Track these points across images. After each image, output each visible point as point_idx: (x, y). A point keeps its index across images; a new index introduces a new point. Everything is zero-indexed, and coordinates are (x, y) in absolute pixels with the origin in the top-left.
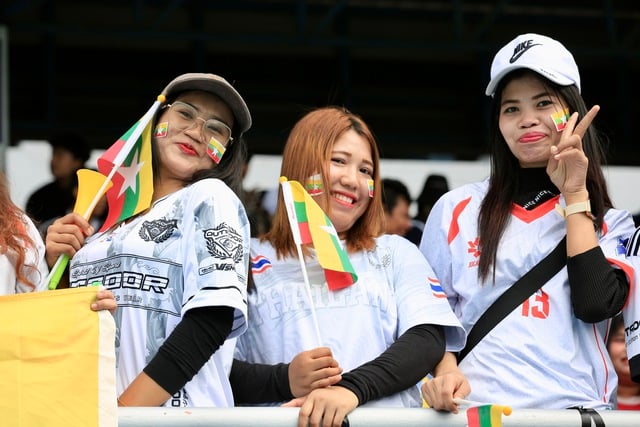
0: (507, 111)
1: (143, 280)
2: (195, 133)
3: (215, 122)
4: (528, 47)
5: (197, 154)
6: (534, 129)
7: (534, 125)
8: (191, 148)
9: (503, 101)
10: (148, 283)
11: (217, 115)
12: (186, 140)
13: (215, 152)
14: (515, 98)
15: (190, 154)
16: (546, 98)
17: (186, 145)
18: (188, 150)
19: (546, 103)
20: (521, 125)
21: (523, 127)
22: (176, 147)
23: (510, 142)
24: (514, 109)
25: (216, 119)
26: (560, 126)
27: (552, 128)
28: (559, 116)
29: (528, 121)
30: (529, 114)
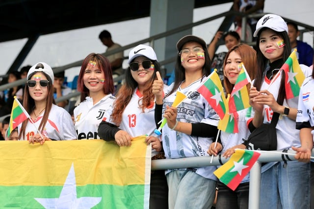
0: (262, 42)
1: (187, 111)
4: (268, 19)
6: (271, 48)
7: (271, 46)
9: (260, 38)
10: (188, 112)
14: (264, 37)
19: (275, 38)
20: (266, 46)
23: (263, 53)
24: (264, 41)
26: (280, 46)
27: (277, 47)
28: (279, 43)
29: (269, 45)
30: (269, 42)
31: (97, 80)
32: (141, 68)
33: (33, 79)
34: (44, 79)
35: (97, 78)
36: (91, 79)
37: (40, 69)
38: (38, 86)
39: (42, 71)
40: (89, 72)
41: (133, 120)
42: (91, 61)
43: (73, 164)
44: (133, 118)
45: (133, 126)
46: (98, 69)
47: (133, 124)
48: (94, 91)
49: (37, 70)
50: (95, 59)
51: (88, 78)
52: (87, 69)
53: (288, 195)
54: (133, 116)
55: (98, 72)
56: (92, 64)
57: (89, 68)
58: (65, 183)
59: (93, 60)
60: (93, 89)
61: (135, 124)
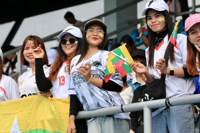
0: (148, 19)
1: (93, 76)
2: (95, 34)
3: (99, 30)
4: (153, 2)
5: (97, 39)
6: (155, 23)
7: (155, 22)
8: (96, 38)
9: (148, 16)
10: (95, 77)
11: (98, 28)
12: (94, 37)
13: (101, 37)
14: (150, 15)
15: (96, 39)
16: (159, 15)
17: (94, 38)
18: (95, 39)
19: (158, 16)
21: (153, 23)
22: (92, 39)
23: (150, 27)
24: (151, 19)
25: (99, 29)
26: (162, 21)
27: (160, 22)
28: (162, 19)
29: (153, 21)
30: (154, 19)
36: (29, 54)
40: (28, 48)
41: (63, 80)
42: (29, 41)
43: (16, 116)
44: (63, 79)
45: (62, 84)
46: (34, 46)
47: (63, 83)
48: (32, 62)
50: (32, 38)
51: (27, 53)
52: (26, 47)
53: (175, 131)
54: (62, 77)
55: (35, 48)
56: (29, 42)
57: (27, 46)
58: (11, 131)
59: (30, 39)
60: (31, 61)
61: (64, 83)
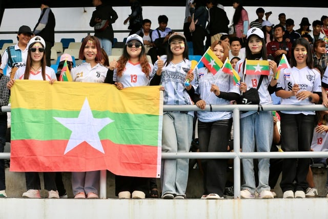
9: (250, 40)
20: (253, 45)
31: (92, 53)
32: (134, 46)
33: (34, 47)
34: (41, 47)
35: (93, 52)
37: (38, 41)
38: (37, 52)
39: (40, 42)
43: (86, 98)
44: (135, 77)
45: (134, 82)
49: (36, 41)
50: (92, 39)
51: (87, 52)
55: (93, 47)
56: (90, 42)
60: (89, 58)
